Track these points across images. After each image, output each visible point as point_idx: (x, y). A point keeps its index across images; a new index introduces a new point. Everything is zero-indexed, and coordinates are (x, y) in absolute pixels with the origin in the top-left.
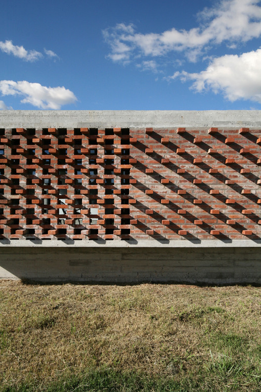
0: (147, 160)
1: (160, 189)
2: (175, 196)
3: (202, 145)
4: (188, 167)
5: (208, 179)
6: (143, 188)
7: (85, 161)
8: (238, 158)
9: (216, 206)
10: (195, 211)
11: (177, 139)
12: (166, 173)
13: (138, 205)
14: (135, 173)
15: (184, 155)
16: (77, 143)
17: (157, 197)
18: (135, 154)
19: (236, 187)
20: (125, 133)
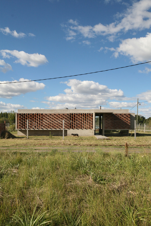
0: (45, 118)
1: (47, 122)
2: (49, 123)
3: (53, 116)
4: (51, 119)
5: (53, 121)
6: (44, 122)
7: (36, 118)
8: (58, 118)
9: (54, 124)
10: (52, 125)
11: (49, 115)
12: (48, 120)
13: (44, 124)
14: (43, 120)
15: (50, 117)
16: (35, 116)
17: (46, 123)
18: (43, 117)
19: (57, 122)
20: (42, 114)
